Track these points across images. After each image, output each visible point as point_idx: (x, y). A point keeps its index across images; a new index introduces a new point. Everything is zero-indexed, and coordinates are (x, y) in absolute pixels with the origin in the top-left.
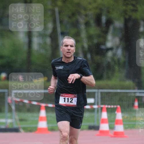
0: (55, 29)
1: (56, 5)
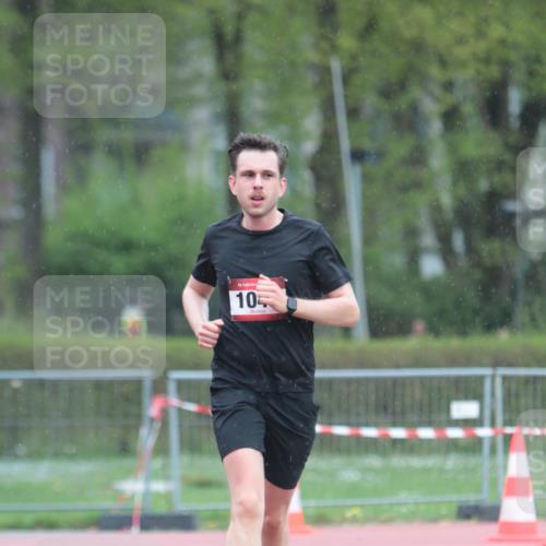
0: (329, 138)
1: (334, 48)
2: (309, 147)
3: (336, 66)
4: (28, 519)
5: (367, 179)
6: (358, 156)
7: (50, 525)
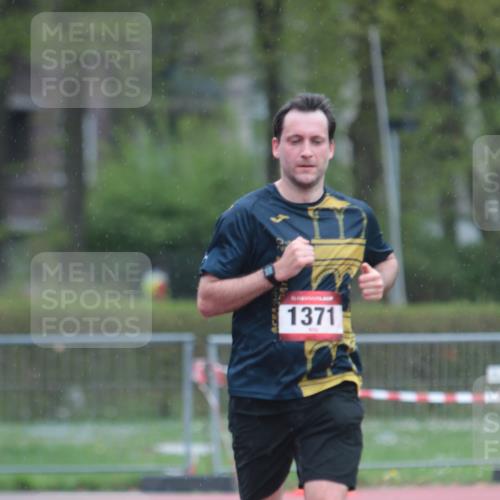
2: (347, 115)
3: (375, 36)
4: (71, 480)
5: (404, 148)
6: (396, 125)
7: (92, 487)
